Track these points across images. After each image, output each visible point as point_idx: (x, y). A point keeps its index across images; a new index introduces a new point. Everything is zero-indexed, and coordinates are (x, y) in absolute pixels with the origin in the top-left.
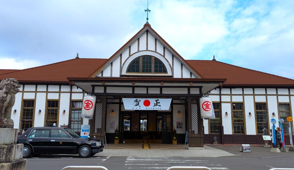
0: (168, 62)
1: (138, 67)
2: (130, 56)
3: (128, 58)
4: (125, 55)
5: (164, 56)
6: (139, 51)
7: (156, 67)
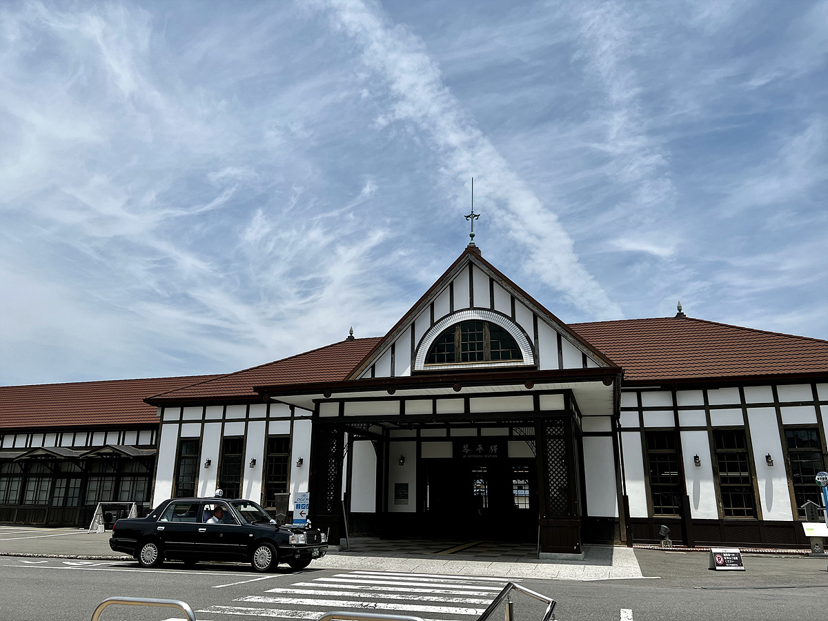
0: (523, 331)
1: (451, 348)
2: (433, 324)
3: (429, 330)
4: (423, 325)
5: (513, 319)
6: (452, 313)
7: (494, 346)
